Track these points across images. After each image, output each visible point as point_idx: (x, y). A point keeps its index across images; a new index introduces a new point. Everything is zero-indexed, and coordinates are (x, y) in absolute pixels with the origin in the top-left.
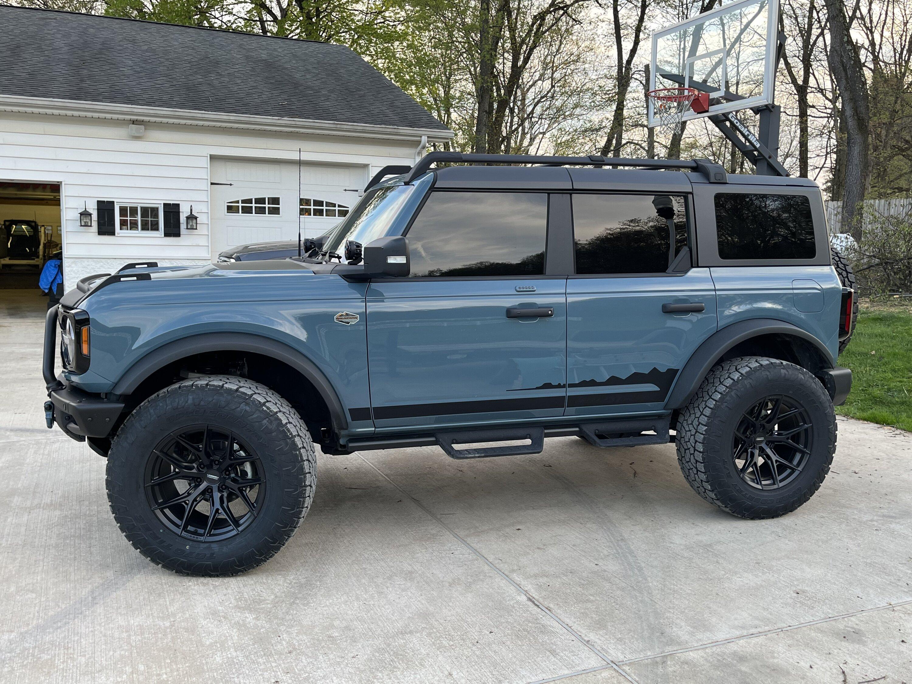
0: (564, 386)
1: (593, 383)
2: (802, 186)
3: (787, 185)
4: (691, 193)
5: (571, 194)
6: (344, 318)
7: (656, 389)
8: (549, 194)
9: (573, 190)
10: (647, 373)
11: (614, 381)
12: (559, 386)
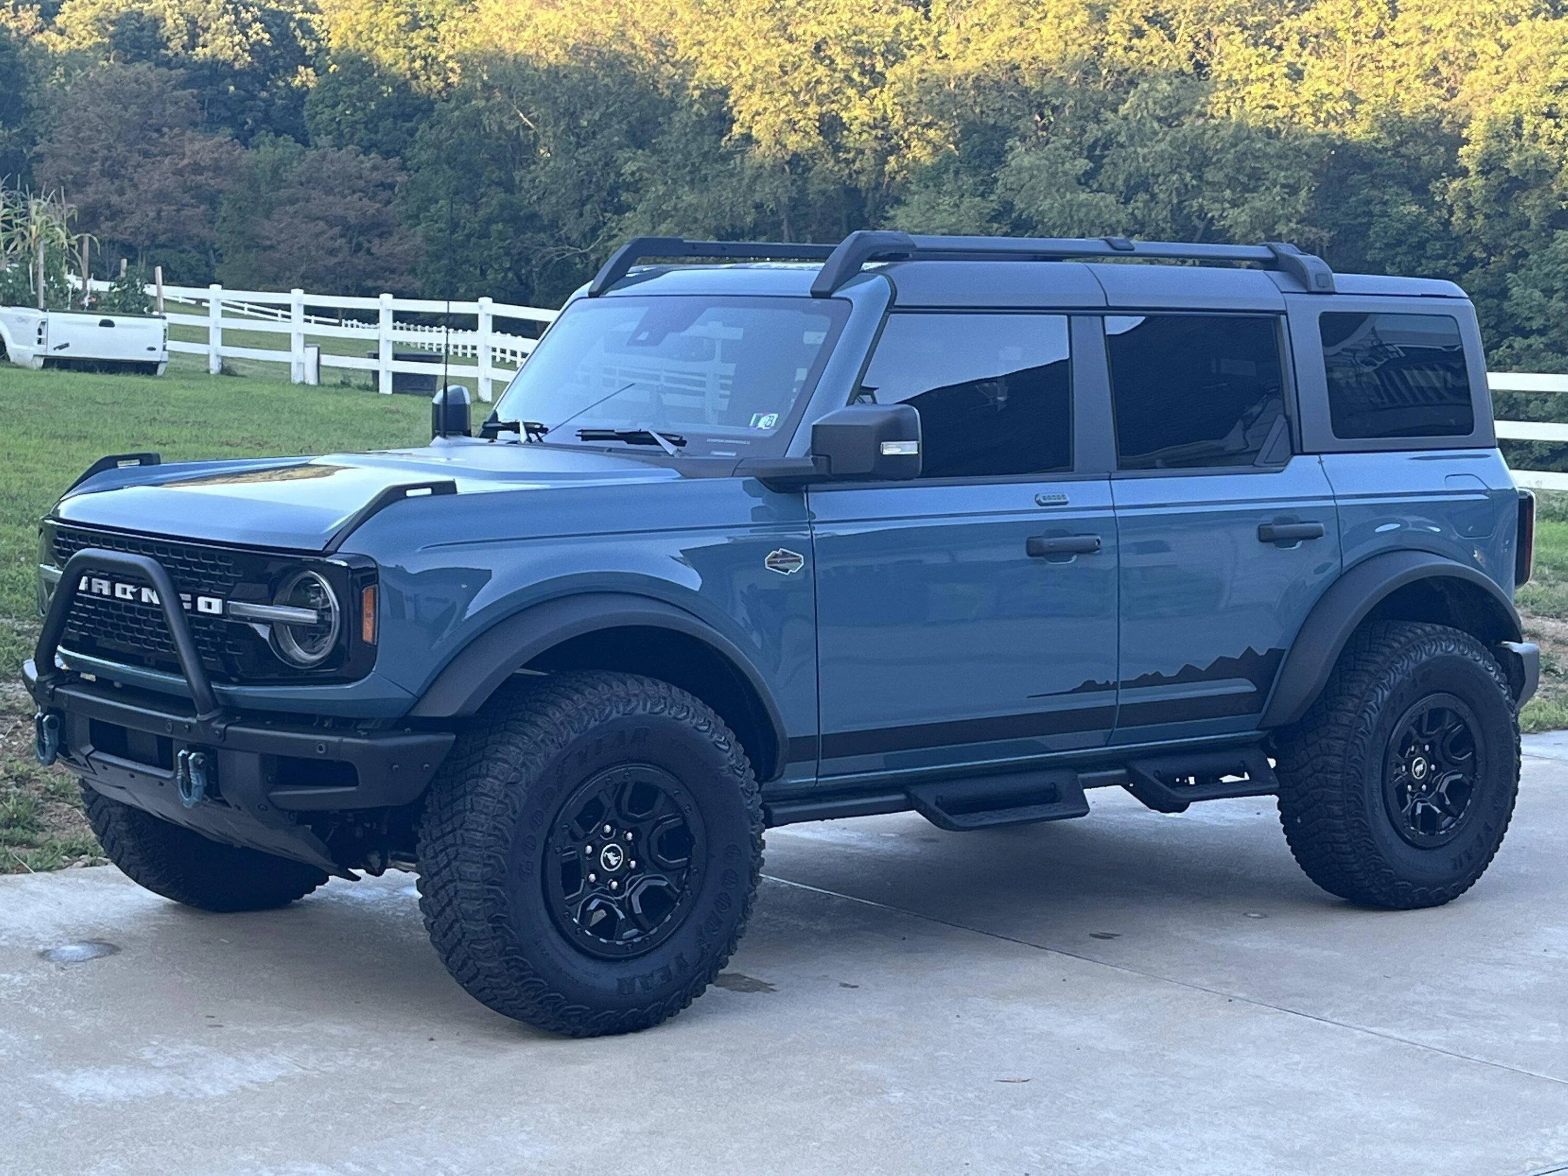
0: (1114, 687)
1: (1156, 680)
2: (1445, 297)
3: (1423, 296)
4: (1285, 313)
5: (1103, 316)
6: (782, 562)
7: (1251, 688)
8: (1069, 316)
9: (1108, 308)
10: (1237, 657)
11: (1189, 674)
12: (1107, 686)
